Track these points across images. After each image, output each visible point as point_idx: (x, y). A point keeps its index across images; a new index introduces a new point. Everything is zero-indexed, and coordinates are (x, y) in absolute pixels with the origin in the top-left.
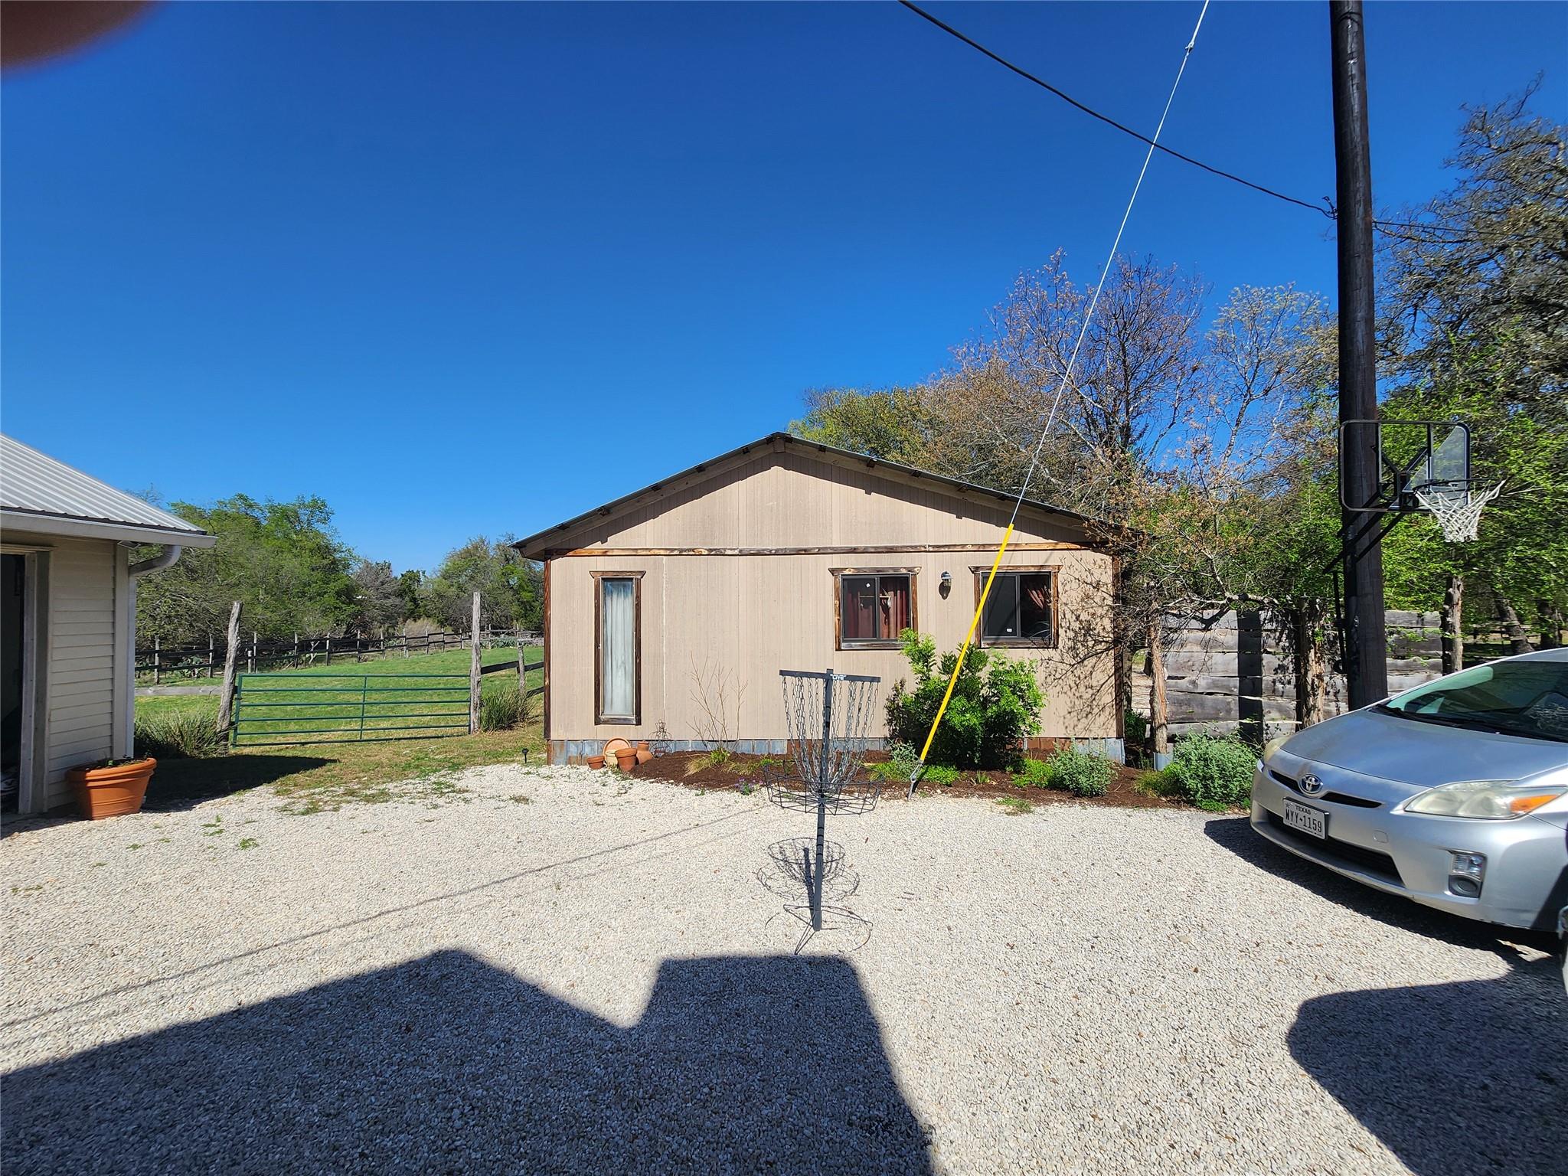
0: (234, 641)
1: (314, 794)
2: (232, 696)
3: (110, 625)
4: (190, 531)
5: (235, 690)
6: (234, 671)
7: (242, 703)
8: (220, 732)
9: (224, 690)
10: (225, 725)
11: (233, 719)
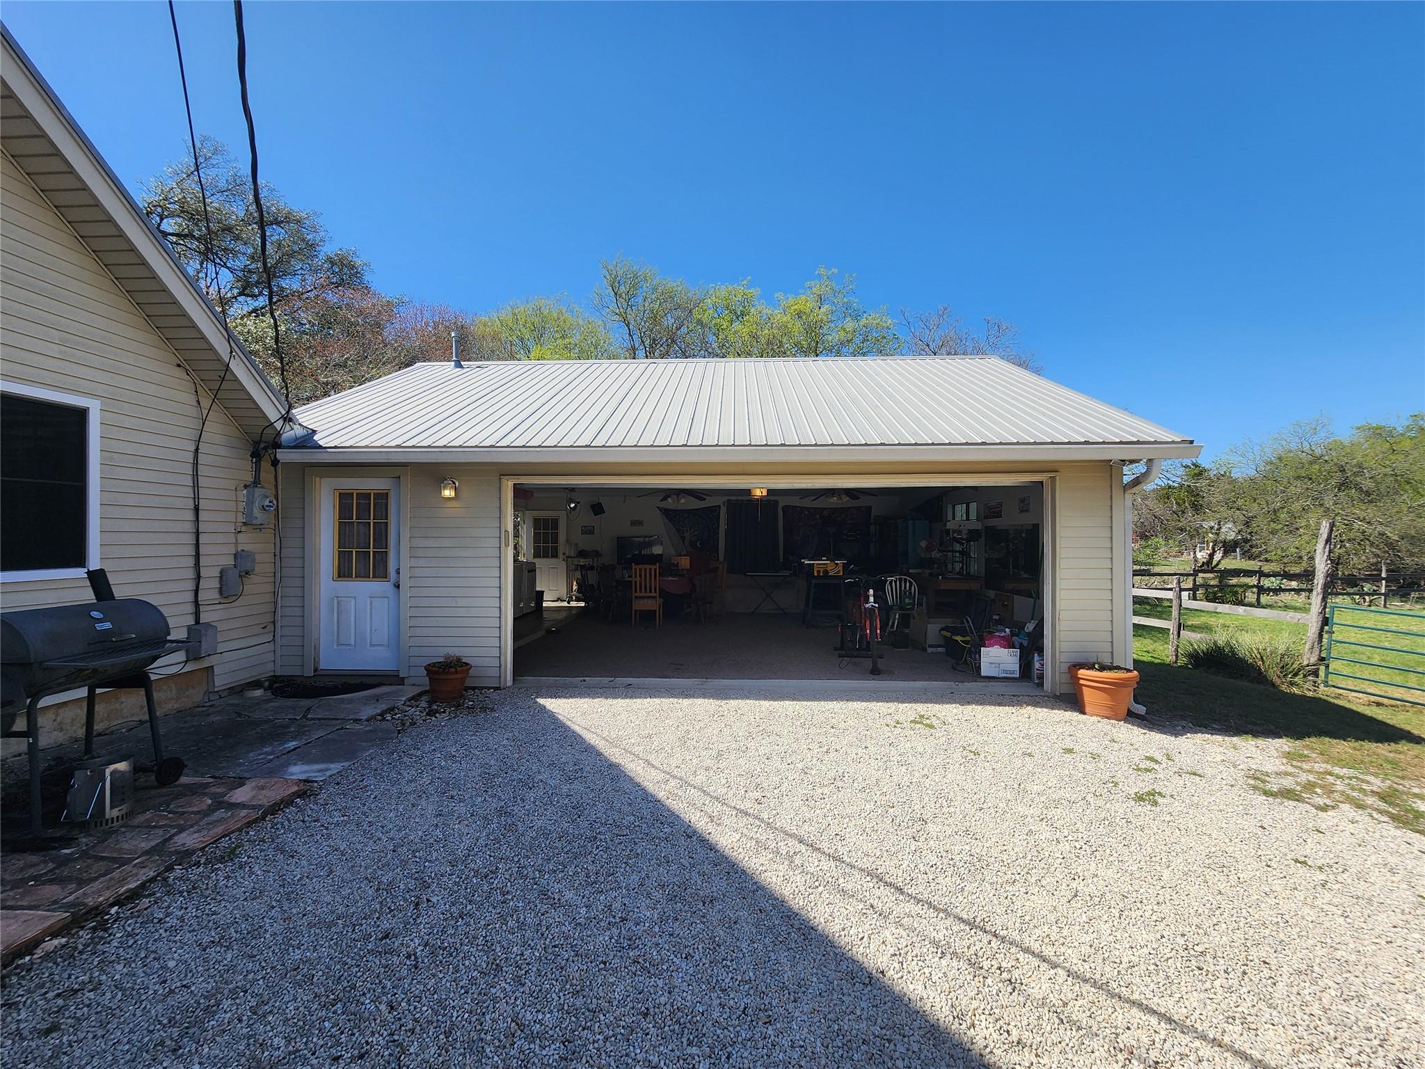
0: (1323, 565)
1: (1331, 774)
2: (1322, 630)
3: (1109, 540)
4: (1173, 442)
5: (1326, 621)
6: (1324, 599)
7: (1334, 638)
8: (1308, 666)
9: (1312, 621)
10: (1313, 659)
11: (1323, 655)
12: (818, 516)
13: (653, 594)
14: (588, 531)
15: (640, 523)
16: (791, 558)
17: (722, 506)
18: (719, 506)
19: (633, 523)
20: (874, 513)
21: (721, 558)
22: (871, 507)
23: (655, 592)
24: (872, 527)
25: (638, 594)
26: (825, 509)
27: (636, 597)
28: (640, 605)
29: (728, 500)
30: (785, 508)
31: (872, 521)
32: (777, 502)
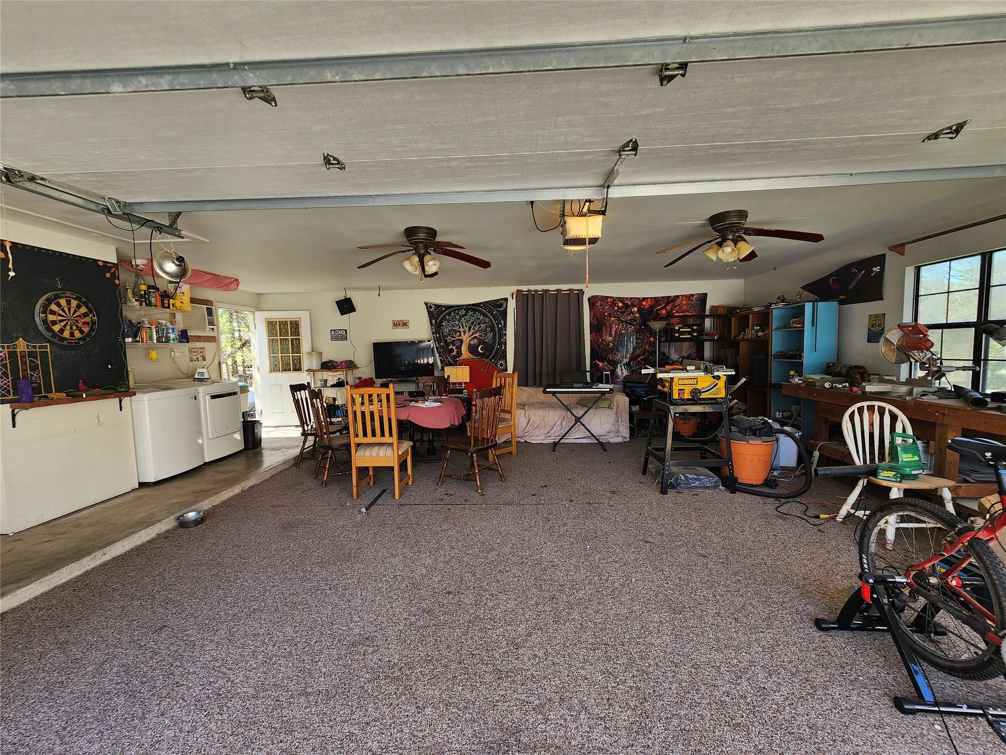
12: (635, 309)
13: (387, 439)
14: (340, 336)
15: (405, 324)
16: (601, 364)
17: (510, 298)
18: (506, 300)
19: (396, 324)
20: (710, 303)
21: (510, 370)
22: (706, 294)
23: (391, 435)
24: (708, 323)
25: (361, 439)
26: (644, 299)
27: (359, 445)
28: (363, 458)
29: (517, 290)
30: (592, 300)
31: (707, 313)
32: (581, 292)
